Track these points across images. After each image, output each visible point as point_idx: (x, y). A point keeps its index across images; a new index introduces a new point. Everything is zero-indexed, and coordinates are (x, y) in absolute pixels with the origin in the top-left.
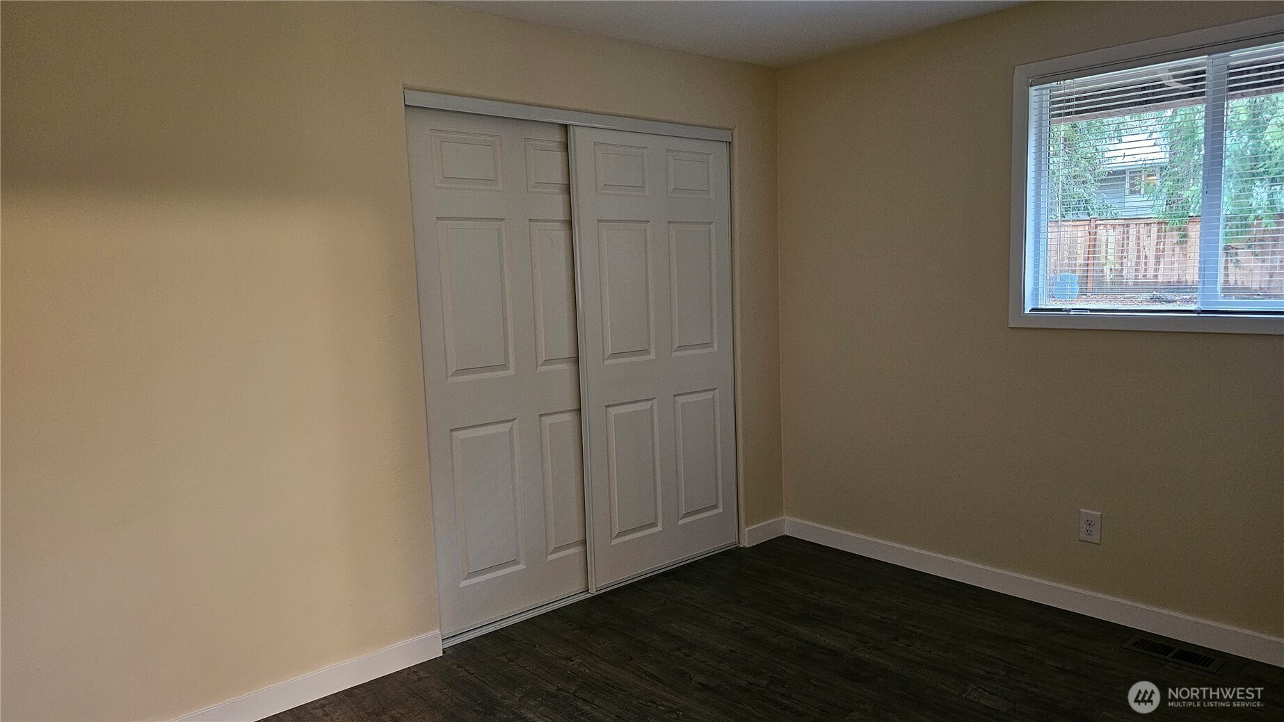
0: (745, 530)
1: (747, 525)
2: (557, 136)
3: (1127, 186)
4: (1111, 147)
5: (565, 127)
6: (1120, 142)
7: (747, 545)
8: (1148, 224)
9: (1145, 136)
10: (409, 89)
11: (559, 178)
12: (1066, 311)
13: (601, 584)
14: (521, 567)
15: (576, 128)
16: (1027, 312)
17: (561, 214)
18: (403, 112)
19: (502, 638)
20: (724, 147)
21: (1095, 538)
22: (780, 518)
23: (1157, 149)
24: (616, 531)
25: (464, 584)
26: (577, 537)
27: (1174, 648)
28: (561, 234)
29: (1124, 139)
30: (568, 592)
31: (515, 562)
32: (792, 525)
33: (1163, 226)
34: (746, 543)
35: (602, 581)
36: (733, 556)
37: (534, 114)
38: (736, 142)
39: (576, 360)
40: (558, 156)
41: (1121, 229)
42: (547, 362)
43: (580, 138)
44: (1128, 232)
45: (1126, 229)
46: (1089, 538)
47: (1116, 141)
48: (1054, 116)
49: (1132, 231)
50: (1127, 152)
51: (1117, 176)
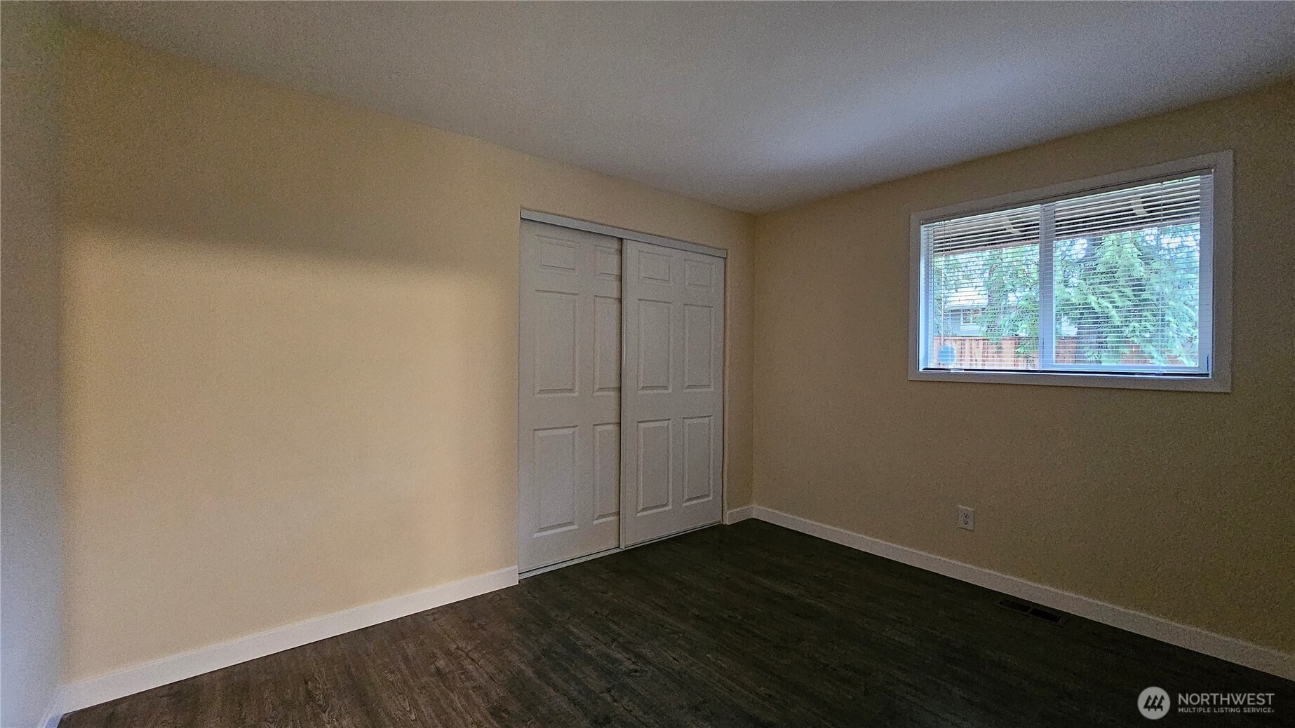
0: (727, 513)
1: (729, 509)
2: (615, 245)
3: (962, 319)
4: (953, 295)
5: (621, 239)
6: (957, 292)
7: (728, 524)
8: (977, 340)
9: (973, 289)
10: (525, 208)
11: (616, 271)
12: (947, 370)
13: (628, 543)
14: (576, 527)
15: (629, 242)
16: (921, 370)
17: (616, 294)
18: (519, 222)
19: (559, 575)
20: (722, 261)
21: (970, 526)
22: (750, 506)
23: (980, 297)
24: (641, 507)
25: (536, 535)
26: (614, 510)
27: (1030, 607)
28: (615, 306)
29: (959, 290)
30: (605, 546)
31: (571, 523)
32: (760, 511)
33: (986, 341)
34: (727, 522)
35: (629, 541)
36: (718, 530)
37: (604, 230)
38: (729, 258)
39: (620, 389)
40: (616, 258)
41: (960, 342)
42: (600, 389)
43: (630, 248)
44: (964, 344)
45: (963, 342)
46: (965, 526)
47: (954, 291)
48: (936, 251)
49: (967, 343)
50: (961, 298)
51: (955, 311)
